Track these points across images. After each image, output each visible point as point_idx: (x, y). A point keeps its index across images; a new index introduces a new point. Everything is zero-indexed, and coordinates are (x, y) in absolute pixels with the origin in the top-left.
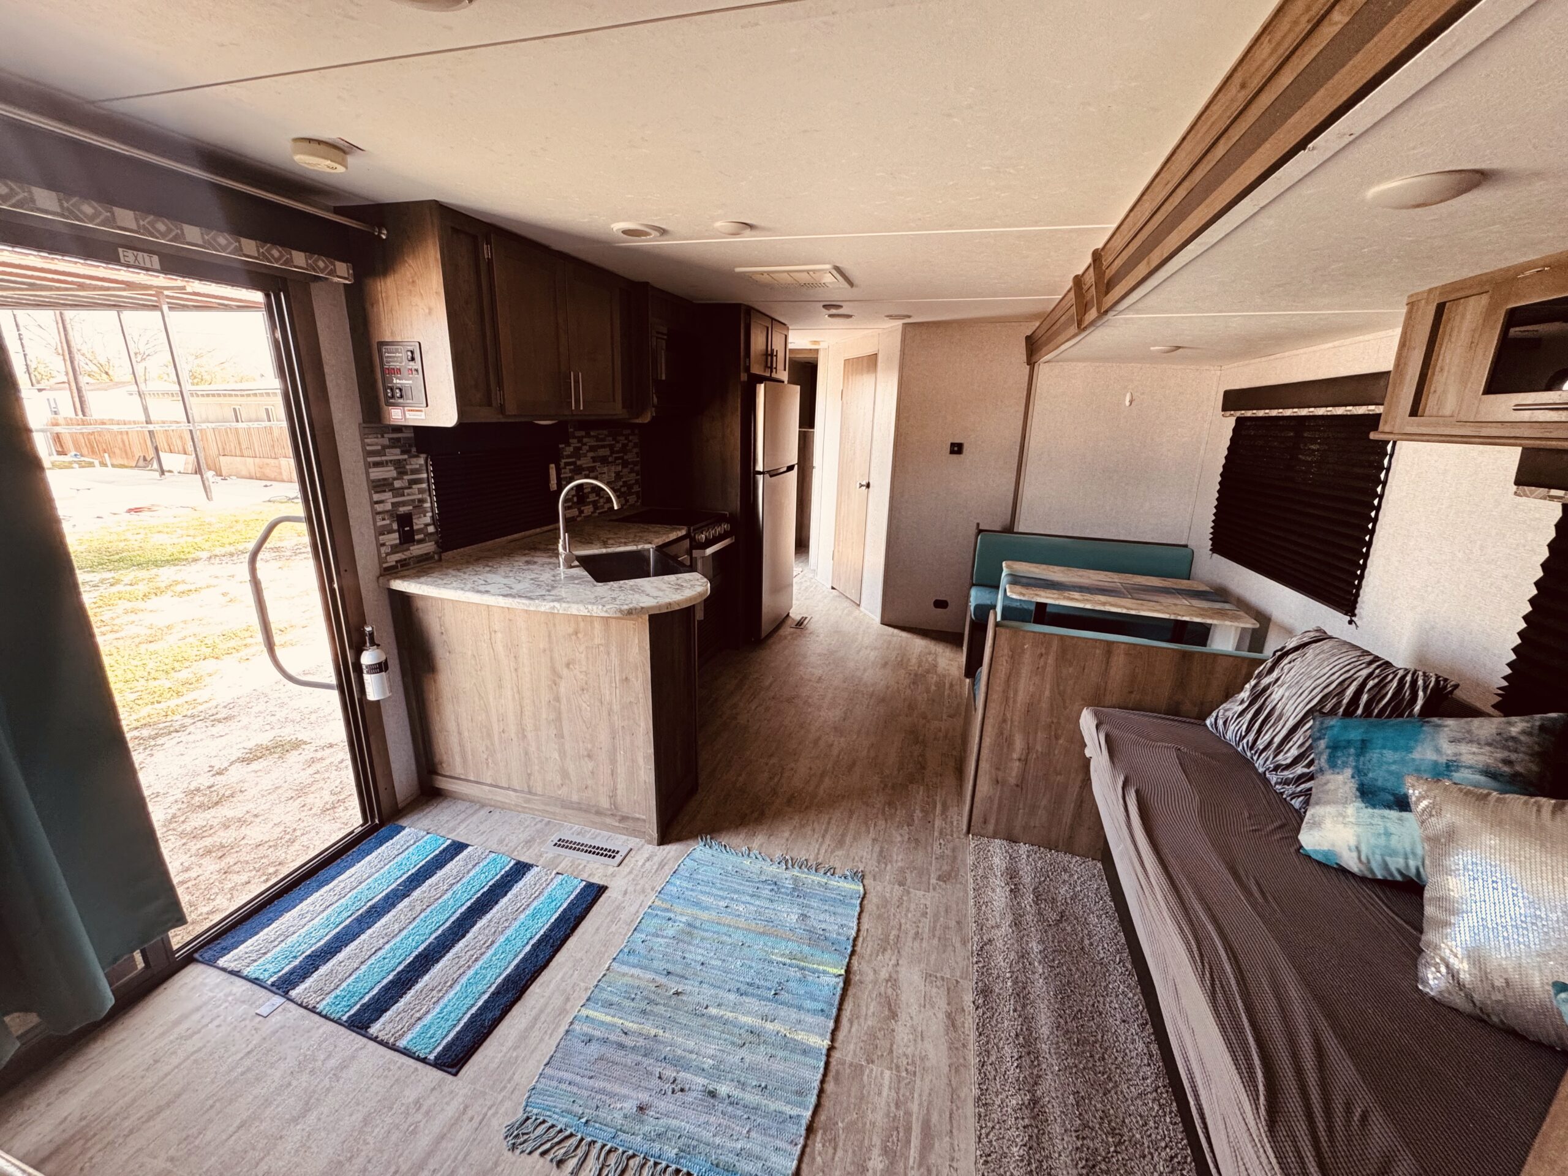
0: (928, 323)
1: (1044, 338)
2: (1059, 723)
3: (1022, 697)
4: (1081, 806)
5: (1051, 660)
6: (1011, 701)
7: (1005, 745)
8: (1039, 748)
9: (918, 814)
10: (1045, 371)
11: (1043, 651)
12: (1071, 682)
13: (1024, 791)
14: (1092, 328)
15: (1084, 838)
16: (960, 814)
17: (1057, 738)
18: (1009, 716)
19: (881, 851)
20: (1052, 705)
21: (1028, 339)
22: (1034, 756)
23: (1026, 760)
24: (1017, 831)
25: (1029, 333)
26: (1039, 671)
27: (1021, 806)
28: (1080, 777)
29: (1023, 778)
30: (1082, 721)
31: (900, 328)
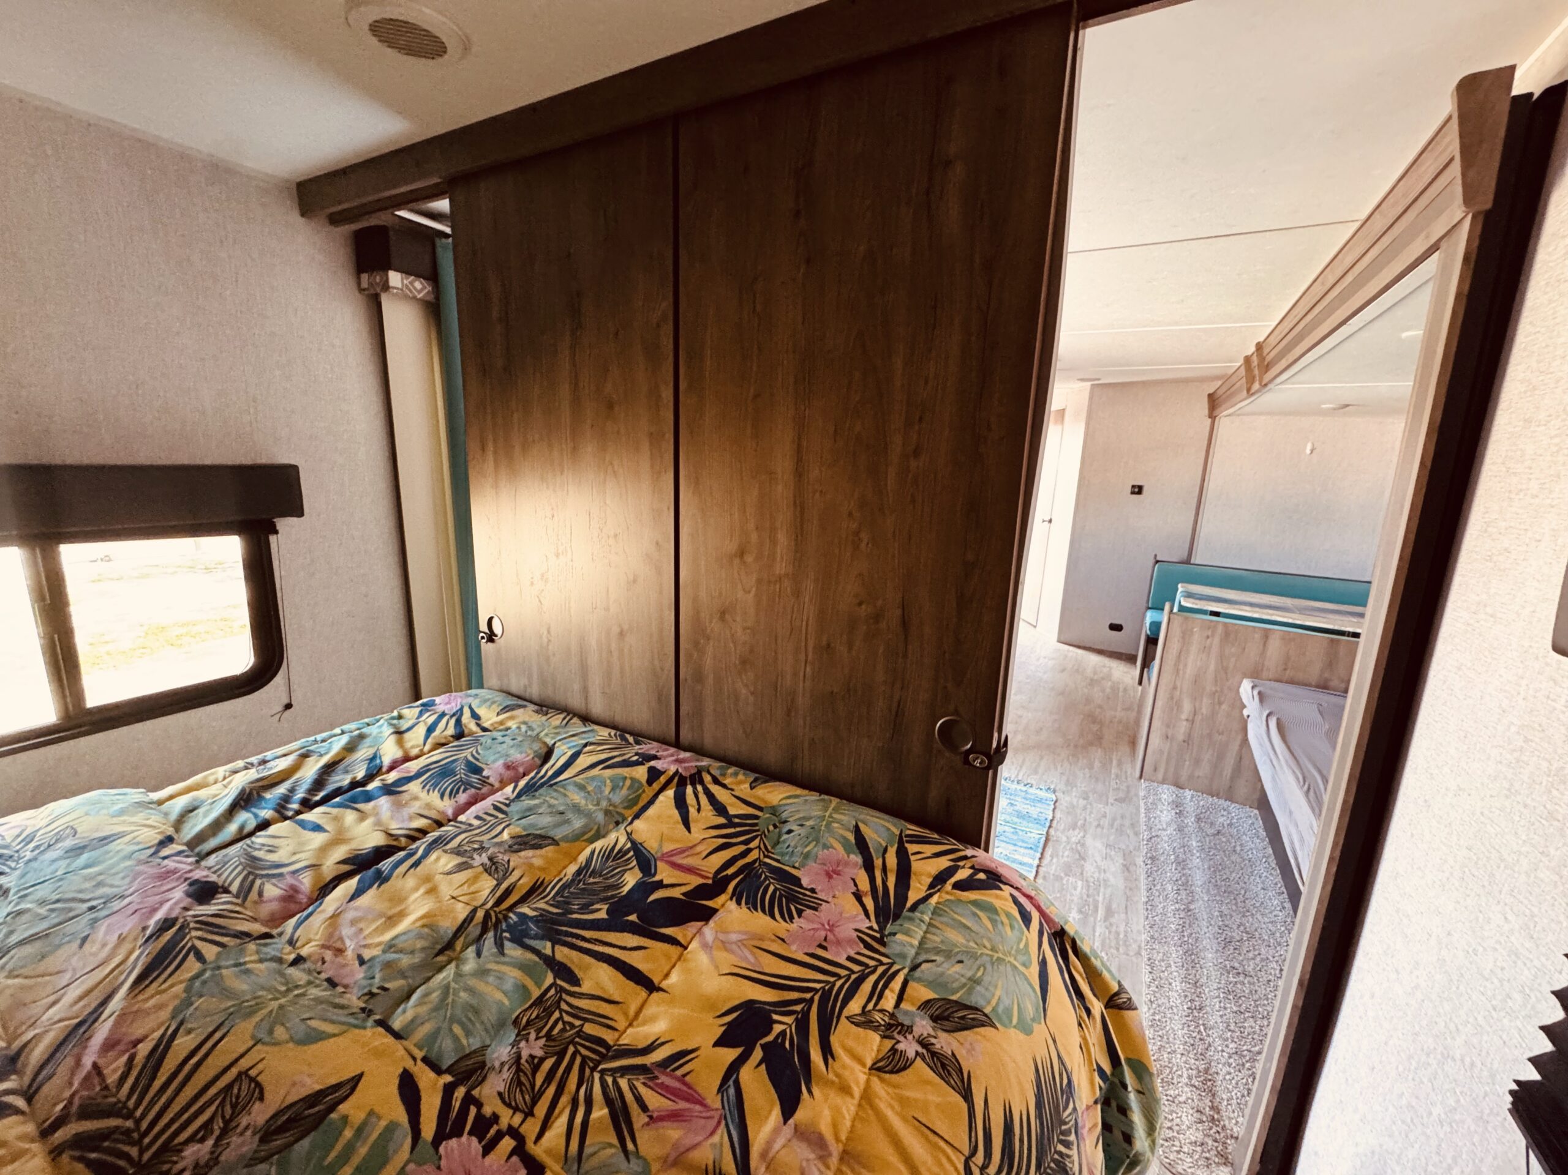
0: (1114, 384)
1: (1224, 396)
2: (1222, 691)
3: (1190, 671)
4: (1240, 761)
5: (1216, 640)
6: (1181, 672)
7: (1175, 708)
8: (1204, 711)
9: (1097, 764)
10: (1226, 423)
11: (1210, 633)
12: (1233, 660)
13: (1190, 747)
14: (1260, 394)
15: (1242, 789)
16: (1133, 768)
17: (1220, 703)
18: (1179, 685)
19: (1068, 780)
20: (1216, 677)
21: (1210, 396)
22: (1200, 717)
23: (1193, 721)
24: (1183, 779)
25: (1211, 391)
26: (1206, 650)
27: (1187, 759)
28: (1240, 737)
29: (1189, 735)
30: (1241, 690)
31: (1089, 388)
